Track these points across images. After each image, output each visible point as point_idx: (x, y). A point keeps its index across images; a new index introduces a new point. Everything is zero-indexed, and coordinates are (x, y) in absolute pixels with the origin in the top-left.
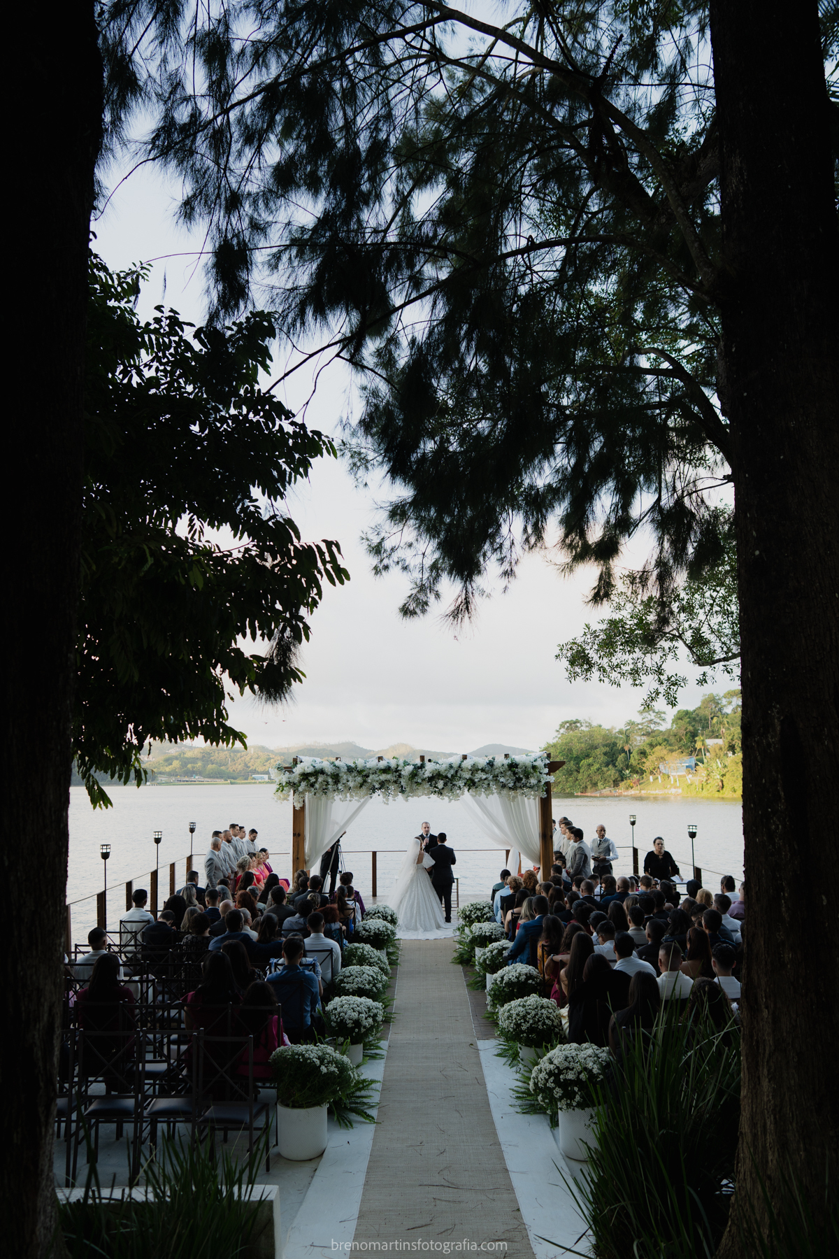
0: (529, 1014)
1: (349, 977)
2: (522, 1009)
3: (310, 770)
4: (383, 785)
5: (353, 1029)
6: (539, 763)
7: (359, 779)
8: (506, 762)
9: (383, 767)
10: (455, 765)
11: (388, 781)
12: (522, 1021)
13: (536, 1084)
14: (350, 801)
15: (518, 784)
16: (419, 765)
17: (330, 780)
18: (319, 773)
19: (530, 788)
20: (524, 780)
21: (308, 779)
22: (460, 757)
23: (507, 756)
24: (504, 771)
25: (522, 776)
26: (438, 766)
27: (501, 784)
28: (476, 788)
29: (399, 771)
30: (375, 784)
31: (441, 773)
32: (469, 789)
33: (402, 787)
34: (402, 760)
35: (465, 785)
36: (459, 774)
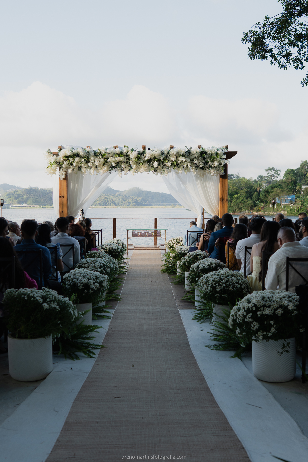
0: (222, 280)
2: (217, 277)
3: (69, 154)
4: (118, 164)
5: (83, 290)
6: (221, 152)
7: (102, 160)
8: (198, 150)
9: (118, 153)
10: (166, 153)
11: (121, 162)
12: (217, 285)
13: (234, 320)
14: (97, 174)
15: (206, 166)
16: (142, 152)
17: (83, 160)
18: (75, 156)
19: (214, 168)
20: (210, 163)
21: (69, 160)
22: (169, 147)
23: (199, 147)
24: (197, 157)
25: (209, 160)
26: (154, 153)
27: (195, 165)
28: (179, 167)
29: (129, 155)
30: (112, 163)
31: (156, 157)
32: (174, 168)
33: (130, 166)
34: (130, 148)
35: (171, 165)
36: (167, 158)
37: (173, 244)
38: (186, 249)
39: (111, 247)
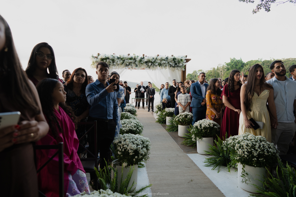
3: (104, 57)
4: (130, 63)
6: (183, 59)
7: (122, 61)
8: (172, 57)
9: (130, 58)
10: (155, 58)
11: (131, 62)
14: (118, 69)
15: (176, 66)
16: (142, 58)
17: (111, 61)
18: (107, 58)
19: (179, 67)
20: (178, 64)
22: (157, 55)
23: (172, 56)
24: (171, 61)
25: (177, 63)
26: (149, 58)
27: (170, 65)
28: (162, 66)
29: (135, 59)
30: (127, 63)
31: (150, 60)
32: (159, 67)
33: (136, 65)
34: (136, 55)
35: (158, 65)
36: (156, 61)
37: (160, 106)
38: (172, 110)
39: (129, 108)
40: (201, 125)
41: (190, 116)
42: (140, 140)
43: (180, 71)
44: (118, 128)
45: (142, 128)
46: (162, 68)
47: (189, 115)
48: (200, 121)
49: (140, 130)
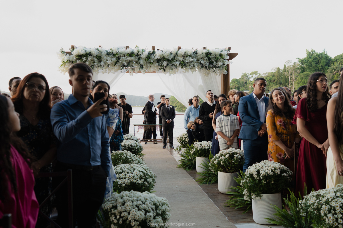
1: (121, 173)
3: (82, 53)
4: (129, 63)
6: (225, 53)
7: (114, 59)
8: (205, 51)
9: (130, 53)
10: (174, 53)
11: (132, 61)
14: (109, 73)
15: (211, 66)
16: (151, 52)
17: (95, 59)
18: (88, 55)
19: (218, 68)
20: (215, 63)
21: (82, 58)
22: (177, 48)
23: (205, 48)
24: (203, 57)
25: (213, 61)
26: (163, 53)
27: (201, 65)
28: (186, 67)
29: (139, 55)
30: (124, 63)
31: (165, 57)
32: (182, 68)
33: (141, 65)
34: (141, 48)
35: (179, 65)
36: (176, 58)
37: (185, 139)
38: (206, 146)
39: (130, 144)
40: (258, 172)
41: (238, 155)
42: (150, 202)
43: (220, 75)
44: (110, 182)
45: (154, 180)
46: (186, 71)
47: (237, 153)
48: (257, 164)
49: (151, 182)
